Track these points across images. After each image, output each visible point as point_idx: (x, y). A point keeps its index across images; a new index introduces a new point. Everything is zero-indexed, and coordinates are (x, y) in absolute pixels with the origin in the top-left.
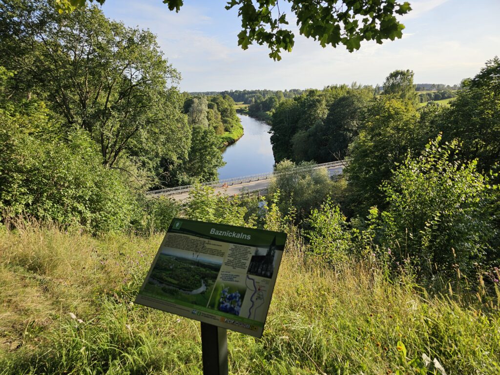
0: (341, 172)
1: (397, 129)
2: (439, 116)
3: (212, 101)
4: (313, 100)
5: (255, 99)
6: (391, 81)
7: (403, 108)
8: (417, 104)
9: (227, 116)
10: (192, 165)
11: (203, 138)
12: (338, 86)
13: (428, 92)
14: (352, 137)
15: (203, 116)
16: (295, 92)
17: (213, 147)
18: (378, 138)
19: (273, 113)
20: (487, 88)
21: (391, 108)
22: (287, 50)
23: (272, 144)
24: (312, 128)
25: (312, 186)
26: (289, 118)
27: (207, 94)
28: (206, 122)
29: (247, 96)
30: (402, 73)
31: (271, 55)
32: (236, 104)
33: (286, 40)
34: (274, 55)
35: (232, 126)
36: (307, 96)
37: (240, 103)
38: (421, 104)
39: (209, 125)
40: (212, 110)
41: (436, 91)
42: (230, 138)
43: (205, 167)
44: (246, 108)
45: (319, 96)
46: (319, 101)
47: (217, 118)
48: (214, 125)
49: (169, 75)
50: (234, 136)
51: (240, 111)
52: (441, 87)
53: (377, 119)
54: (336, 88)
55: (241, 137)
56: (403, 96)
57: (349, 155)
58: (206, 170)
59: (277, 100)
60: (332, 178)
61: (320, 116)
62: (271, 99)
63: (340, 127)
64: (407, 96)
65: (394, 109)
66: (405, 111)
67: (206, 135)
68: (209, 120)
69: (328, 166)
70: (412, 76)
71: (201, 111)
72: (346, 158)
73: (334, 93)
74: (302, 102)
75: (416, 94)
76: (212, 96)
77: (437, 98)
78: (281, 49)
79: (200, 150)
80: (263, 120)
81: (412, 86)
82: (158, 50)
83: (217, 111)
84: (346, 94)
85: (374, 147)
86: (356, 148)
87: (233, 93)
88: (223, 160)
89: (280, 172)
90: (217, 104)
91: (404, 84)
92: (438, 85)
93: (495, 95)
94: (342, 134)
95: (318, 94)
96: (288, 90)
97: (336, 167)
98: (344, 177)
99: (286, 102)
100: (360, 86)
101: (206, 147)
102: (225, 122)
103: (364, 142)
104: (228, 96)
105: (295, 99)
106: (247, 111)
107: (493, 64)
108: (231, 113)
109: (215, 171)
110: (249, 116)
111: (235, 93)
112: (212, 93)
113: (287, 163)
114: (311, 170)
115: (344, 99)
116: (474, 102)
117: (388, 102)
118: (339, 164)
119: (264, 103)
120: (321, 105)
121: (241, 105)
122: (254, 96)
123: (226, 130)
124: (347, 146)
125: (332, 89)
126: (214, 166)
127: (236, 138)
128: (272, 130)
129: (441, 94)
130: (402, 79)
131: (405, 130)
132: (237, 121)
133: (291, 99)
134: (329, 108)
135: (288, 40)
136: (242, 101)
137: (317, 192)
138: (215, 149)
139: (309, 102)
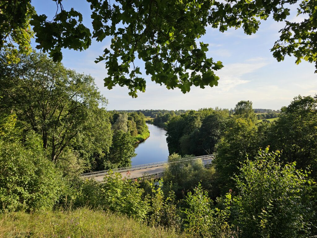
0: (211, 163)
1: (244, 136)
2: (269, 129)
3: (131, 115)
4: (193, 116)
5: (158, 115)
6: (239, 107)
7: (247, 123)
8: (256, 121)
9: (140, 125)
10: (114, 156)
11: (122, 138)
12: (208, 109)
13: (263, 114)
14: (217, 140)
15: (124, 124)
16: (182, 112)
17: (129, 144)
18: (233, 142)
19: (168, 124)
20: (296, 113)
21: (239, 123)
22: (142, 91)
23: (167, 142)
24: (192, 133)
25: (192, 172)
26: (178, 127)
27: (129, 111)
28: (126, 128)
29: (152, 113)
30: (245, 103)
31: (130, 94)
32: (146, 118)
33: (141, 84)
34: (133, 94)
35: (143, 131)
36: (189, 114)
37: (149, 117)
38: (258, 121)
39: (128, 130)
40: (130, 121)
41: (267, 113)
42: (141, 138)
43: (123, 157)
44: (152, 120)
45: (196, 114)
46: (196, 117)
47: (133, 126)
48: (132, 130)
49: (100, 101)
50: (144, 137)
51: (148, 122)
52: (270, 111)
53: (231, 130)
54: (206, 110)
55: (148, 137)
56: (246, 116)
57: (216, 152)
58: (123, 159)
59: (171, 116)
60: (206, 166)
61: (197, 126)
62: (167, 115)
63: (209, 133)
64: (249, 116)
65: (241, 124)
66: (248, 125)
67: (125, 136)
68: (128, 127)
69: (202, 158)
70: (251, 104)
71: (123, 122)
72: (214, 154)
73: (205, 112)
74: (185, 118)
75: (255, 115)
76: (132, 112)
77: (268, 117)
78: (138, 90)
79: (120, 146)
80: (162, 127)
81: (252, 110)
82: (95, 86)
83: (134, 121)
84: (212, 114)
85: (230, 147)
86: (219, 147)
87: (144, 111)
88: (135, 153)
89: (171, 162)
90: (134, 117)
91: (247, 108)
92: (268, 110)
93: (302, 117)
94: (211, 138)
95: (195, 113)
96: (178, 110)
97: (208, 159)
98: (213, 166)
99: (176, 117)
100: (220, 109)
101: (124, 144)
102: (138, 128)
103: (224, 144)
104: (141, 113)
105: (181, 116)
106: (153, 122)
107: (298, 99)
108: (142, 123)
109: (129, 160)
110: (154, 125)
111: (145, 111)
112: (131, 111)
113: (176, 156)
114: (191, 161)
115: (211, 116)
116: (290, 122)
117: (237, 119)
118: (210, 157)
119: (163, 118)
120: (197, 120)
121: (149, 118)
122: (157, 113)
123: (139, 133)
124: (214, 146)
125: (203, 110)
126: (128, 156)
127: (145, 138)
128: (167, 133)
129: (270, 115)
130: (245, 106)
131: (249, 137)
132: (146, 127)
133: (179, 116)
134: (202, 121)
135: (142, 84)
136: (150, 116)
137: (196, 175)
138: (130, 145)
139: (190, 117)
